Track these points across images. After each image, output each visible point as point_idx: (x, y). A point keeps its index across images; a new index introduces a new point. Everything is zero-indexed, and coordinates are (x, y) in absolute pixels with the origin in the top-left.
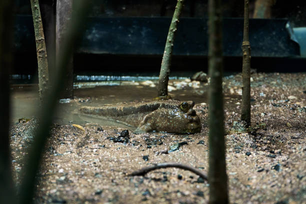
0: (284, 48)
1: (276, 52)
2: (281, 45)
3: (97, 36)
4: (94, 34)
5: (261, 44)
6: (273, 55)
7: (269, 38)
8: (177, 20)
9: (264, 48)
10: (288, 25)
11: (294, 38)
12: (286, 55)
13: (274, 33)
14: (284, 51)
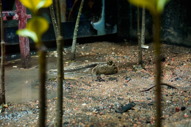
0: (89, 33)
1: (87, 35)
2: (88, 31)
3: (13, 36)
4: (12, 35)
5: (81, 32)
6: (86, 36)
7: (84, 29)
8: (78, 26)
9: (82, 33)
10: (91, 23)
11: (95, 28)
12: (90, 35)
13: (86, 27)
14: (90, 34)
